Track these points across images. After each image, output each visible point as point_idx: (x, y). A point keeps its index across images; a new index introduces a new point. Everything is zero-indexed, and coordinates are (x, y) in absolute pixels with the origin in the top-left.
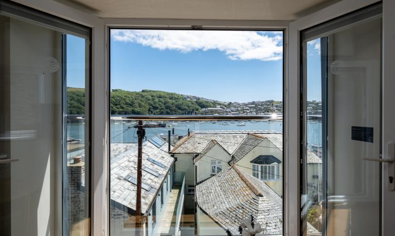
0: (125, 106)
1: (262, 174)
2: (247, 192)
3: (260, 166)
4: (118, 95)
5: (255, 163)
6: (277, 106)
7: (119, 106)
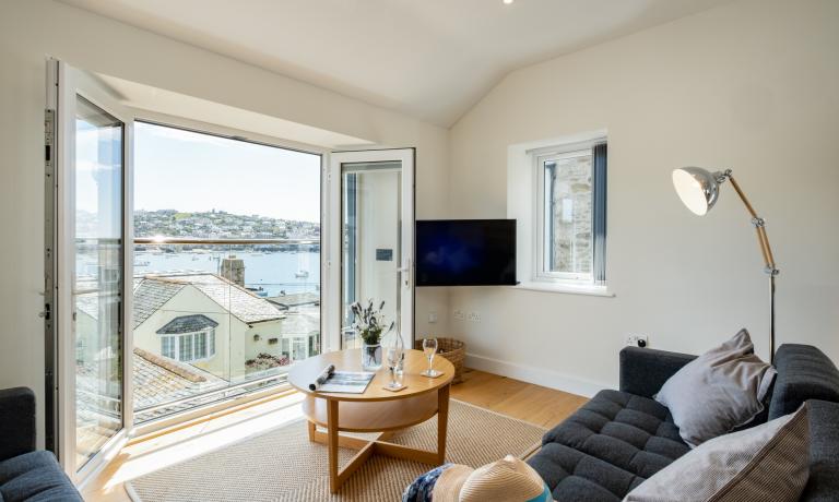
1: (182, 351)
2: (172, 382)
3: (177, 337)
5: (167, 332)
6: (183, 223)
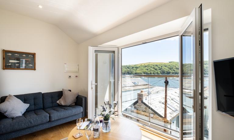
0: (176, 70)
4: (172, 64)
7: (172, 70)
